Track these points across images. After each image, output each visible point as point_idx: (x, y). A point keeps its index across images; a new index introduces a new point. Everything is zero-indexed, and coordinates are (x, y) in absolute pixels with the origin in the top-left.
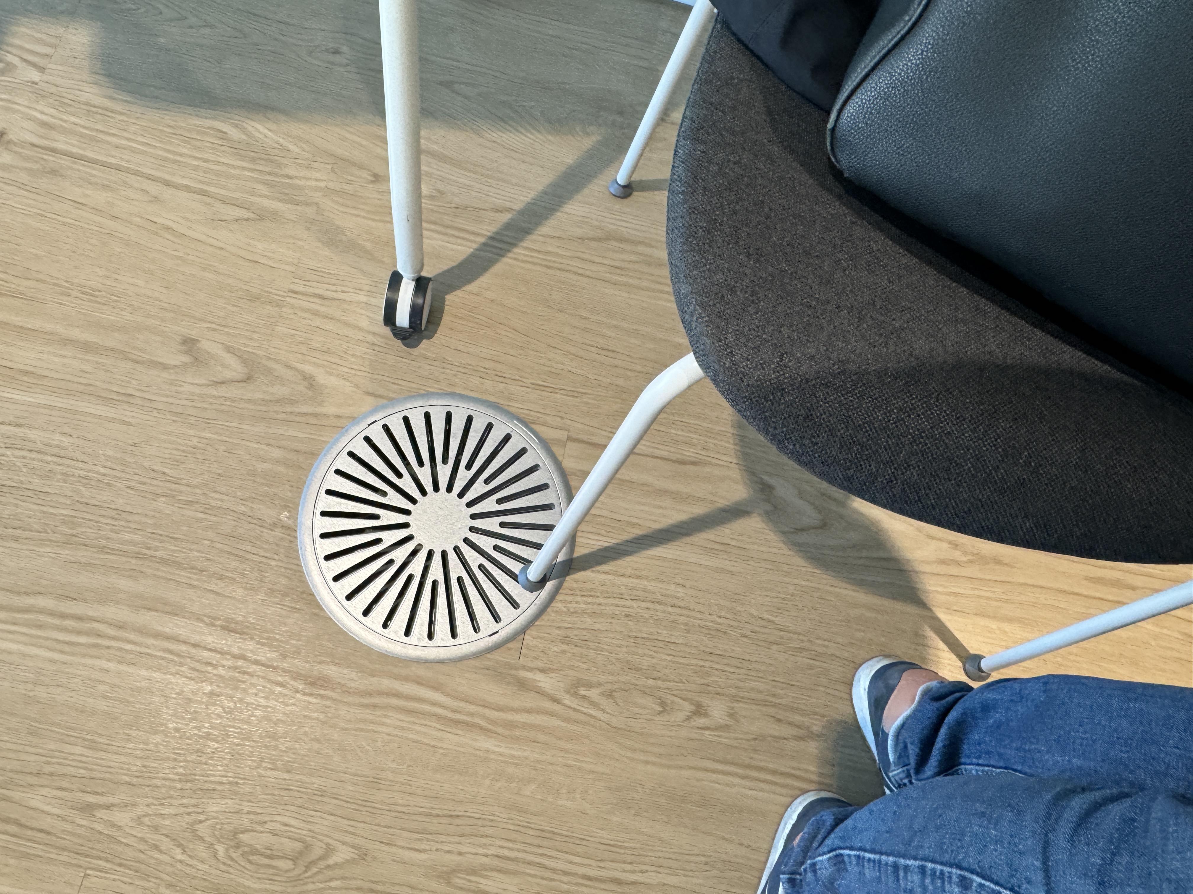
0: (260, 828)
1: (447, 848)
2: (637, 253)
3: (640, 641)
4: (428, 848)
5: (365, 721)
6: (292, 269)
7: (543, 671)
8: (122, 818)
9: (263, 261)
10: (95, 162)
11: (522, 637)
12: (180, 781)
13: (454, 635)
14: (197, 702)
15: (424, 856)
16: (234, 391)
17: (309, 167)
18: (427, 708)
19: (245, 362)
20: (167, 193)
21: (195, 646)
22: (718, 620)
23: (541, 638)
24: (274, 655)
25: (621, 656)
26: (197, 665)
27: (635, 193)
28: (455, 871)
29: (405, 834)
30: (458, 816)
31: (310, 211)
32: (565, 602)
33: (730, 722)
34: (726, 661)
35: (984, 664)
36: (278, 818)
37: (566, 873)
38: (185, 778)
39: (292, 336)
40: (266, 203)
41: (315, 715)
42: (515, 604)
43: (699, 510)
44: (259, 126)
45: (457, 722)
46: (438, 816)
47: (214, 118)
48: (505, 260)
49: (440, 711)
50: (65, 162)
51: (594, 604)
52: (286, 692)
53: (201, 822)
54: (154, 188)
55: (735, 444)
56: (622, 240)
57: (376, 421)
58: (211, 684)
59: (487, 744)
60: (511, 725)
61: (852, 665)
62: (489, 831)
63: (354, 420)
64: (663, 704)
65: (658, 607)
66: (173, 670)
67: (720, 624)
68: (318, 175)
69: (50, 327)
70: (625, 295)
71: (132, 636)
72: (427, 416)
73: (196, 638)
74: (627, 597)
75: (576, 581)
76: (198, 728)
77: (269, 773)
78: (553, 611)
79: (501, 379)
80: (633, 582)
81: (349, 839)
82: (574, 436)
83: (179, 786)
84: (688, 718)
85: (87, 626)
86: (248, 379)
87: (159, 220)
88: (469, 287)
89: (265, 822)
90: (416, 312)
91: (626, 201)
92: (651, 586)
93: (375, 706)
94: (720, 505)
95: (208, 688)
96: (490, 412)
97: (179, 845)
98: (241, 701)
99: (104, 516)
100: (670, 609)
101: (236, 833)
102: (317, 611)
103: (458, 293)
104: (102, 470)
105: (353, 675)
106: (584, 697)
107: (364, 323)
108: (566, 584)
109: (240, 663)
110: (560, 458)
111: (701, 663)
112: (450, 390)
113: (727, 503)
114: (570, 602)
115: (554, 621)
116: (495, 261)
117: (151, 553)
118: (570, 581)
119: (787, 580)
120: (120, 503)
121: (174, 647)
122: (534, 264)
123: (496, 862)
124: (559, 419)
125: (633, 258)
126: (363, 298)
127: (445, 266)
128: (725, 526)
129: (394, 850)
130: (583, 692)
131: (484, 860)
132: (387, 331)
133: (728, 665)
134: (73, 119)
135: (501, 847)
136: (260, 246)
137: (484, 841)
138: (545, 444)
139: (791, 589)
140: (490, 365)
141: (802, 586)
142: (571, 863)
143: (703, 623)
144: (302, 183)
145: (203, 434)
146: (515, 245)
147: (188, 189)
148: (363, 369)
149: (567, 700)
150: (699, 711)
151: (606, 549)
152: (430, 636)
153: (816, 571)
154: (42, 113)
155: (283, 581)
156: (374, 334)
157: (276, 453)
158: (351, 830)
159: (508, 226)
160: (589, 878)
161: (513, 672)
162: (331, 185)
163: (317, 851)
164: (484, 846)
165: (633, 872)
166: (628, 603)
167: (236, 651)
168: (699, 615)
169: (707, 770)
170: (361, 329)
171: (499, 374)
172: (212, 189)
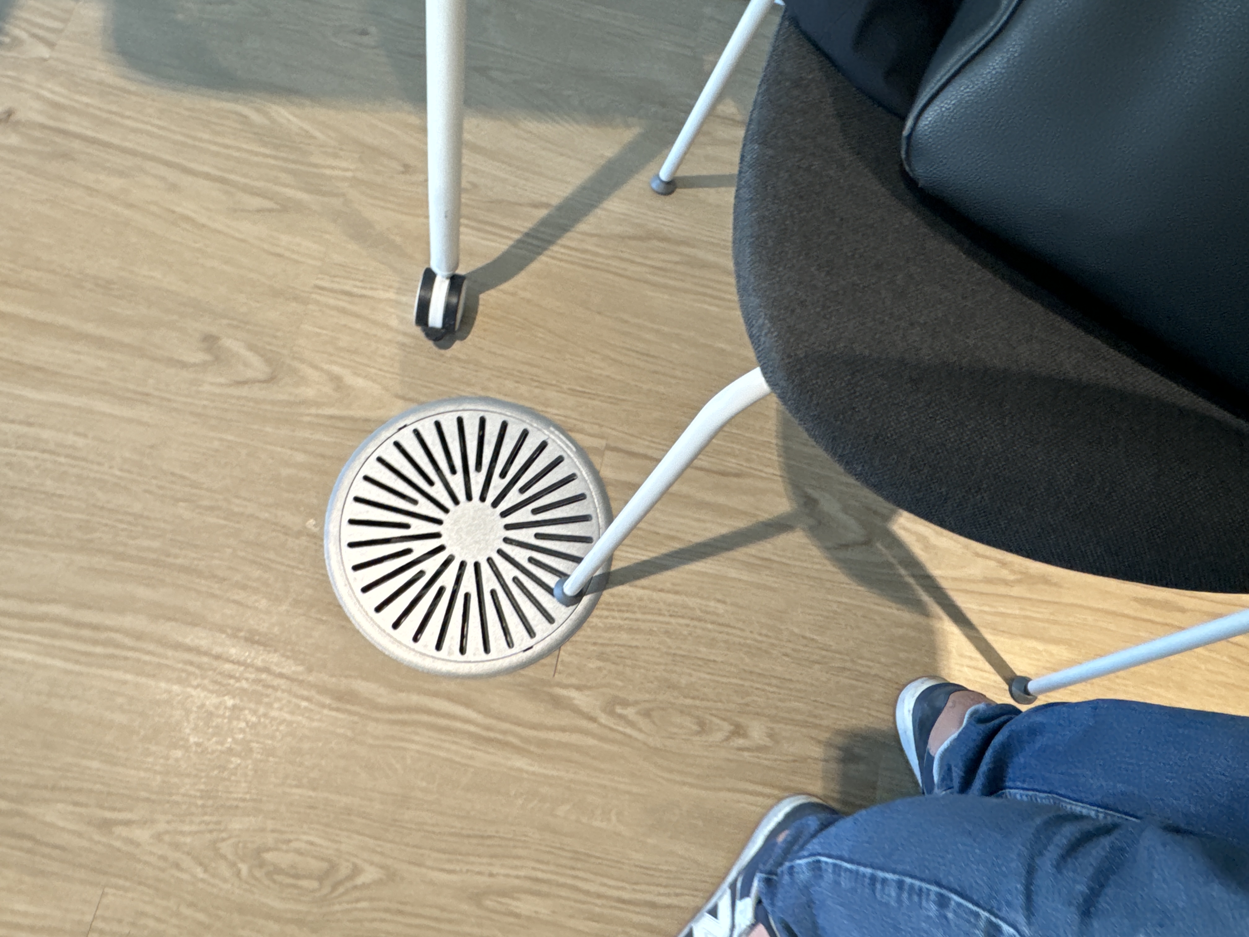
0: (284, 847)
1: (477, 869)
2: (680, 254)
3: (678, 659)
4: (458, 868)
5: (393, 738)
6: (319, 264)
7: (578, 688)
8: (142, 834)
9: (287, 254)
10: (107, 145)
11: (557, 652)
12: (201, 798)
13: (487, 650)
14: (218, 716)
15: (453, 877)
16: (257, 392)
17: (336, 156)
18: (458, 725)
19: (268, 361)
20: (186, 180)
21: (218, 657)
22: (760, 638)
23: (577, 654)
24: (300, 668)
25: (658, 674)
26: (219, 678)
27: (678, 190)
28: (487, 892)
29: (435, 855)
30: (490, 837)
31: (337, 203)
32: (600, 617)
33: (768, 742)
34: (767, 681)
35: (1031, 686)
36: (305, 838)
37: (599, 896)
38: (206, 795)
39: (318, 335)
40: (290, 192)
41: (341, 731)
42: (550, 619)
43: (741, 524)
44: (283, 112)
45: (489, 740)
46: (469, 836)
47: (236, 101)
48: (543, 258)
49: (472, 728)
50: (77, 145)
51: (631, 619)
52: (312, 707)
53: (223, 840)
54: (172, 175)
55: (779, 456)
56: (665, 239)
57: (405, 426)
58: (234, 697)
59: (520, 762)
60: (544, 744)
61: (896, 686)
62: (521, 852)
63: (383, 423)
64: (701, 724)
65: (696, 623)
66: (195, 683)
67: (761, 642)
68: (344, 164)
69: (61, 320)
70: (666, 297)
71: (151, 647)
72: (460, 421)
73: (217, 650)
74: (666, 613)
75: (613, 595)
76: (222, 743)
77: (294, 790)
78: (588, 626)
79: (536, 384)
80: (671, 598)
81: (377, 859)
82: (613, 444)
83: (200, 802)
84: (727, 739)
85: (103, 636)
86: (271, 379)
87: (178, 209)
88: (505, 286)
89: (290, 841)
90: (450, 312)
91: (668, 198)
92: (692, 602)
93: (404, 723)
94: (761, 519)
95: (230, 702)
96: (525, 417)
97: (201, 864)
98: (265, 715)
99: (121, 521)
100: (710, 626)
101: (259, 851)
102: (344, 623)
103: (492, 292)
104: (118, 473)
105: (382, 691)
106: (621, 717)
107: (394, 322)
108: (602, 599)
109: (264, 676)
110: (598, 467)
111: (741, 682)
112: (482, 393)
113: (770, 517)
114: (607, 617)
115: (589, 637)
116: (532, 260)
117: (171, 560)
118: (606, 595)
119: (830, 597)
120: (137, 507)
121: (195, 658)
122: (572, 263)
123: (527, 884)
124: (596, 427)
125: (676, 258)
126: (391, 295)
127: (478, 264)
128: (768, 540)
129: (424, 870)
130: (619, 710)
131: (517, 882)
132: (418, 331)
133: (769, 685)
134: (85, 99)
135: (534, 869)
136: (285, 239)
137: (516, 862)
138: (582, 452)
139: (835, 607)
140: (525, 368)
141: (845, 604)
142: (605, 885)
143: (742, 641)
144: (328, 172)
145: (224, 436)
146: (551, 242)
147: (207, 176)
148: (391, 370)
149: (603, 719)
150: (739, 731)
151: (644, 563)
152: (462, 650)
153: (860, 588)
154: (53, 92)
155: (309, 591)
156: (405, 334)
157: (300, 457)
158: (379, 849)
159: (544, 222)
160: (624, 901)
161: (546, 689)
162: (359, 175)
163: (344, 870)
164: (516, 867)
165: (668, 895)
166: (667, 619)
167: (259, 663)
168: (738, 632)
169: (746, 792)
170: (390, 328)
171: (535, 378)
172: (232, 177)
